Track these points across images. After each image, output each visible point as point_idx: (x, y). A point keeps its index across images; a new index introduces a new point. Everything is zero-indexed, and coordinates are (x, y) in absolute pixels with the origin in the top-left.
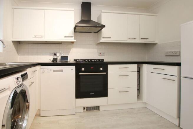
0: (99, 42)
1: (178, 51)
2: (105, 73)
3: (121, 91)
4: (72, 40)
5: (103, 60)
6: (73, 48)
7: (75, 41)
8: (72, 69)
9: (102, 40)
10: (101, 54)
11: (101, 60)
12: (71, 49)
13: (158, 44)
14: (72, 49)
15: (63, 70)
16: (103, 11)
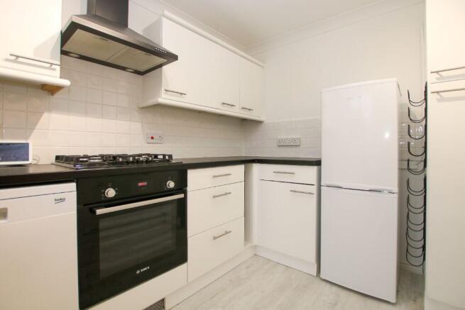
0: (151, 102)
1: (297, 139)
2: (182, 196)
3: (216, 236)
4: (53, 76)
5: (170, 156)
6: (49, 110)
7: (66, 82)
8: (62, 200)
9: (164, 99)
10: (152, 138)
11: (167, 157)
13: (265, 122)
14: (46, 115)
16: (166, 13)
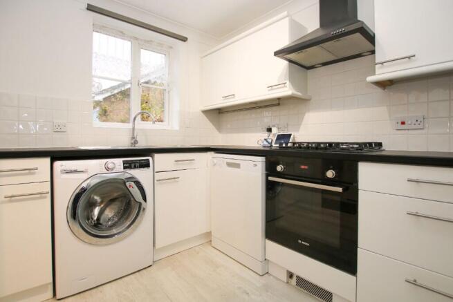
2: (339, 189)
12: (304, 114)
15: (241, 166)
